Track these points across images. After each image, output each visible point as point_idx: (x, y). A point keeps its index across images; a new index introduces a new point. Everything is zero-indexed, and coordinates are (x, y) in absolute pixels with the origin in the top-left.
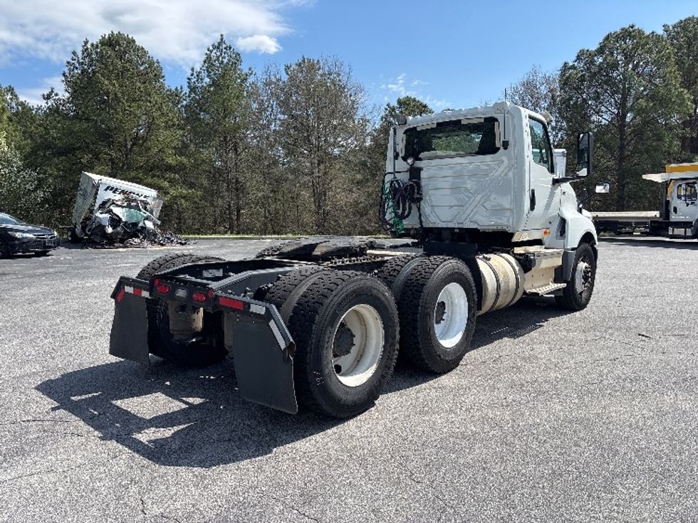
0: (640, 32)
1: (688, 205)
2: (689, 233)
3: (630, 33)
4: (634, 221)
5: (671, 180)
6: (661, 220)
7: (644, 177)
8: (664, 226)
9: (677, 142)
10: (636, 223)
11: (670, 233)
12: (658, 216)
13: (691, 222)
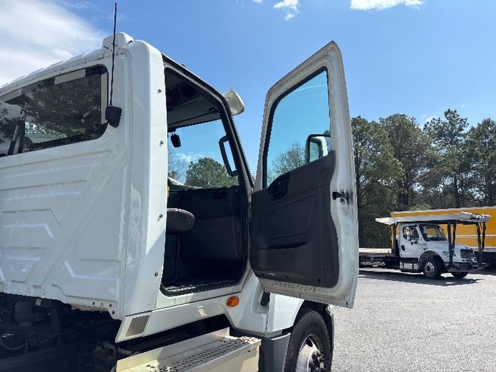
0: (365, 121)
1: (412, 244)
2: (416, 267)
3: (358, 121)
4: (373, 256)
5: (398, 223)
6: (393, 255)
7: (377, 220)
8: (396, 261)
9: (395, 196)
10: (375, 258)
11: (401, 267)
12: (390, 252)
13: (417, 259)
